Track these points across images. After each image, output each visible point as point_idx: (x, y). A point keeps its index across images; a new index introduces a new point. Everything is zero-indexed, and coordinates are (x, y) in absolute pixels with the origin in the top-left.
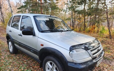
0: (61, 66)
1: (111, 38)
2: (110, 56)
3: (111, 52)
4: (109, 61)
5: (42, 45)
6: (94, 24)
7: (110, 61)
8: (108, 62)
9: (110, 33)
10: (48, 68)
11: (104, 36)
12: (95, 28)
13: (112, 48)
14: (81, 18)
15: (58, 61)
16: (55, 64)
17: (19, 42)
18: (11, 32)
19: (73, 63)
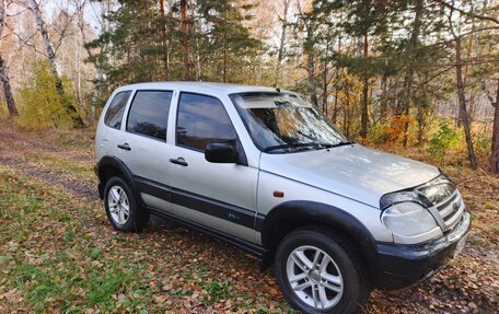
0: (350, 257)
1: (473, 167)
2: (479, 231)
3: (482, 217)
4: (479, 249)
5: (279, 195)
6: (402, 109)
7: (482, 249)
8: (476, 253)
9: (470, 147)
10: (295, 265)
11: (445, 157)
12: (407, 124)
13: (483, 204)
14: (351, 85)
15: (340, 244)
16: (326, 255)
17: (173, 188)
18: (129, 149)
19: (392, 244)
